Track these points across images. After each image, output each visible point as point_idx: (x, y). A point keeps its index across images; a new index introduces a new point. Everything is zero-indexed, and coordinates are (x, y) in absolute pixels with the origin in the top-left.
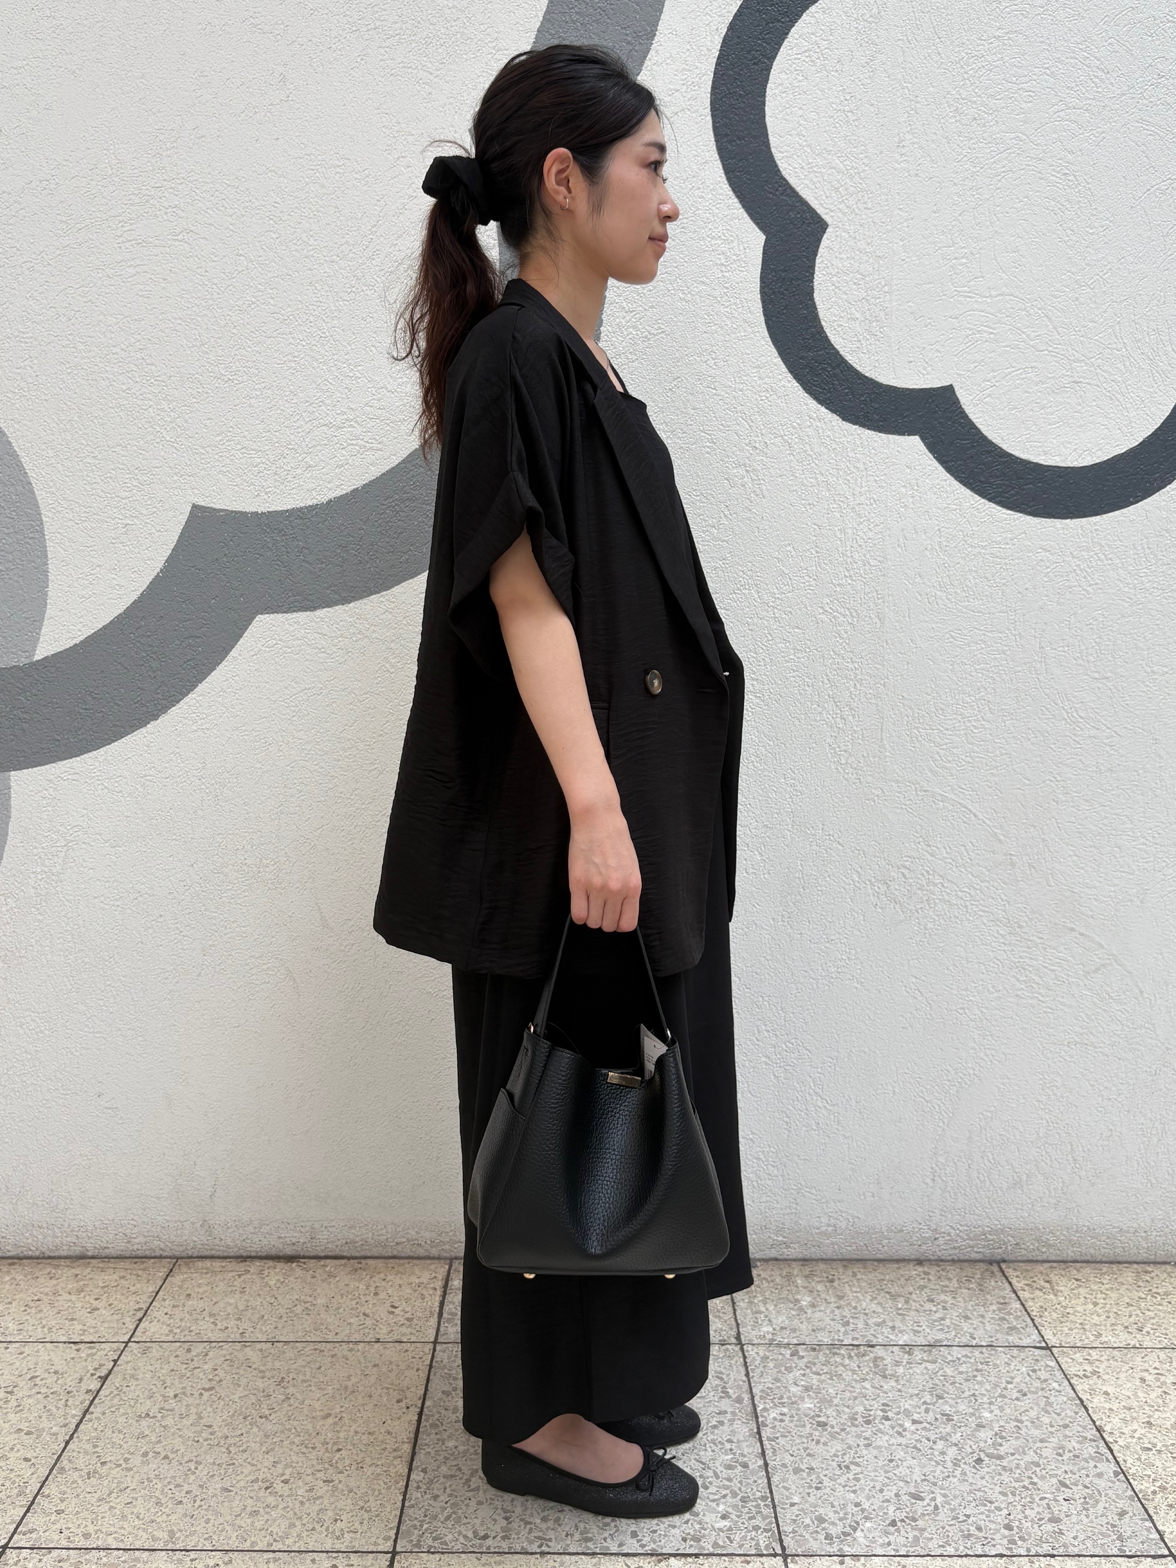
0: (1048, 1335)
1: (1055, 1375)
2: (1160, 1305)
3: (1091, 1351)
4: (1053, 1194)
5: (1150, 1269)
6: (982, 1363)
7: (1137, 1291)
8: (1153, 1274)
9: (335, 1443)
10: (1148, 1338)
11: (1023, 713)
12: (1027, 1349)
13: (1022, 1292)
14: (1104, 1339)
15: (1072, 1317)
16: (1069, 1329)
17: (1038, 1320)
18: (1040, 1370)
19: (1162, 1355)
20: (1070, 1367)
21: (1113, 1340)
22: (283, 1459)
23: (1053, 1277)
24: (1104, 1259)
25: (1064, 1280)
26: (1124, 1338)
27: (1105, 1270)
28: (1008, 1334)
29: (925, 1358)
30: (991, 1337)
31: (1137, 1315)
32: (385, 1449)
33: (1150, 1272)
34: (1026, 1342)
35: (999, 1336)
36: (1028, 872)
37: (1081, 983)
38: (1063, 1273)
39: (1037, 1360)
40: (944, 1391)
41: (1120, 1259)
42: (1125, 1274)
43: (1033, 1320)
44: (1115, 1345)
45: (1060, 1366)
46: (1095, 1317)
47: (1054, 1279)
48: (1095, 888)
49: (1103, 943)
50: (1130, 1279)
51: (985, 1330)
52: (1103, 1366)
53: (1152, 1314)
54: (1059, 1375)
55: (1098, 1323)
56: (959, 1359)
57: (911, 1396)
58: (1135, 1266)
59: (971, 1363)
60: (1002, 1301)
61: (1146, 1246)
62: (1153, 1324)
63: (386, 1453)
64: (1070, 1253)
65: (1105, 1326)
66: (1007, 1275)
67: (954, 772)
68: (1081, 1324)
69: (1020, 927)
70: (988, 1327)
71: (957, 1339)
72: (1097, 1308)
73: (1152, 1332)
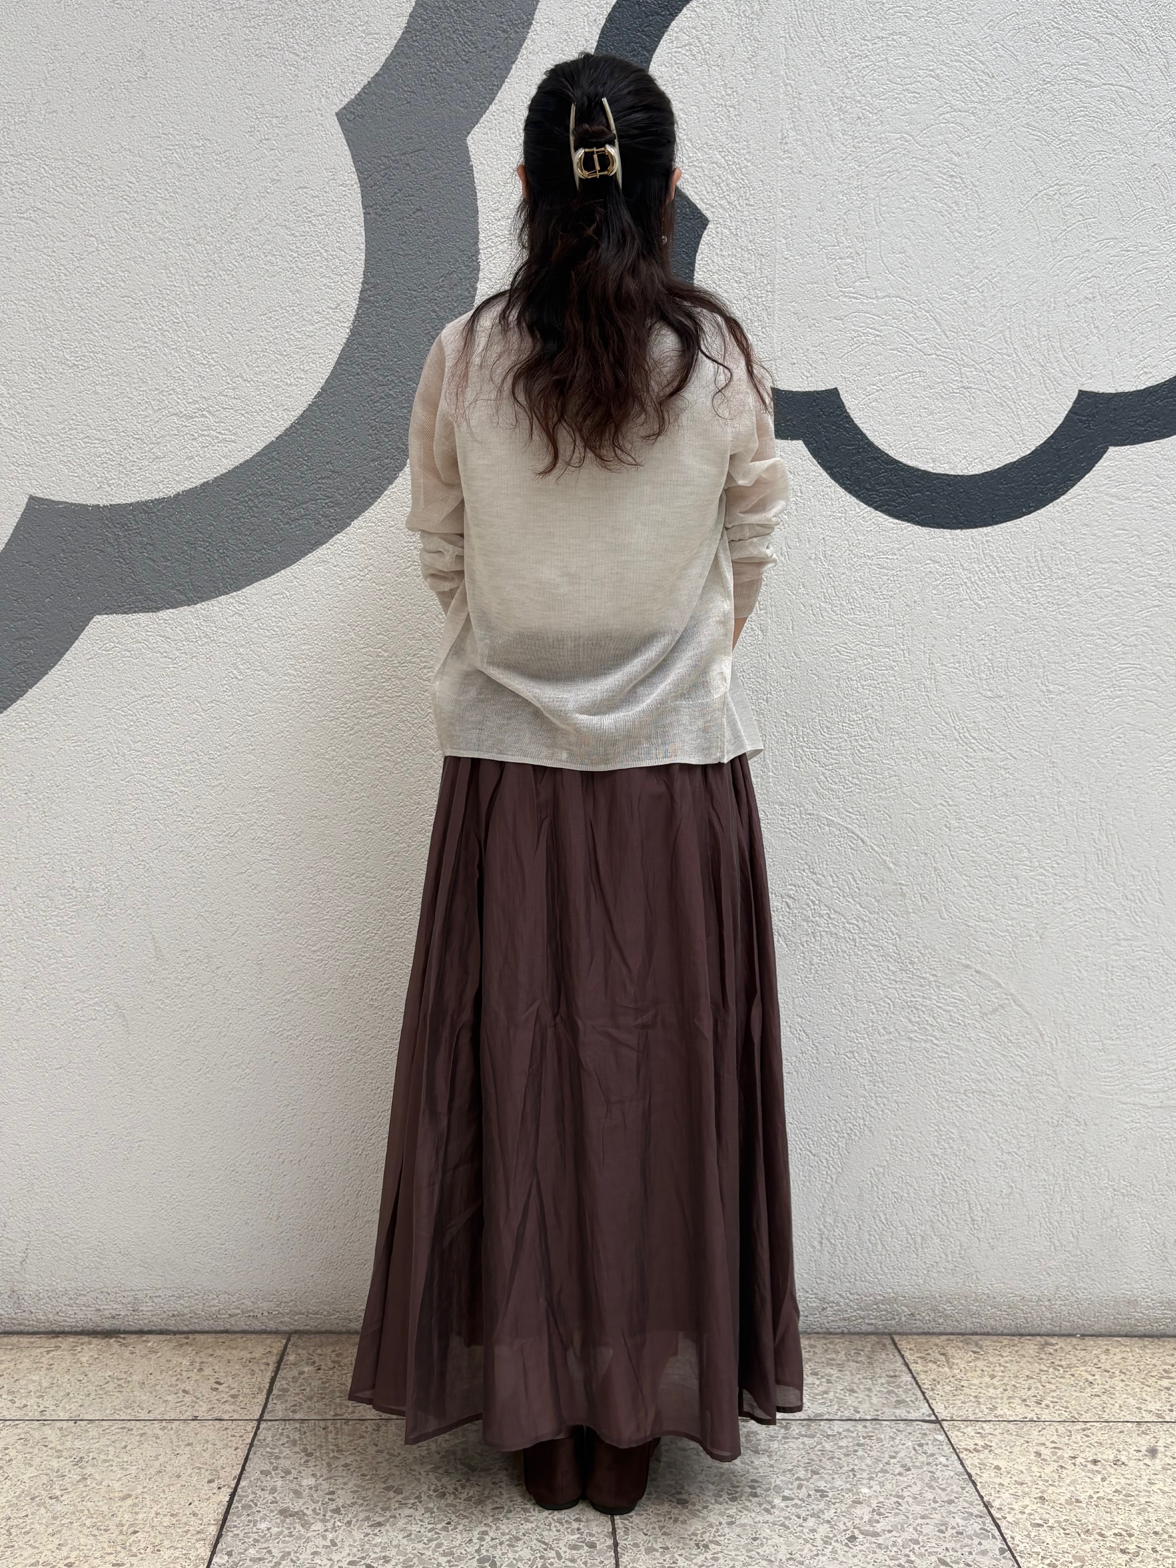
0: (939, 1408)
1: (943, 1450)
2: (1062, 1377)
3: (984, 1425)
4: (950, 1258)
5: (1054, 1342)
6: (864, 1438)
7: (1039, 1363)
8: (1057, 1347)
9: (132, 1525)
10: (1047, 1411)
11: (912, 732)
12: (914, 1423)
13: (914, 1365)
14: (999, 1412)
15: (966, 1390)
16: (963, 1403)
17: (929, 1394)
18: (927, 1444)
19: (1061, 1428)
20: (960, 1441)
21: (1008, 1413)
22: (69, 1542)
23: (950, 1351)
24: (1005, 1331)
25: (961, 1353)
26: (1021, 1411)
27: (1005, 1342)
28: (895, 1407)
29: (803, 1433)
30: (877, 1411)
31: (1037, 1388)
32: (187, 1532)
33: (1053, 1345)
34: (913, 1415)
35: (886, 1409)
36: (920, 904)
37: (977, 1025)
38: (961, 1344)
39: (925, 1434)
40: (821, 1466)
41: (1023, 1331)
42: (1027, 1347)
43: (923, 1393)
44: (1011, 1419)
45: (949, 1440)
46: (991, 1390)
47: (950, 1352)
48: (991, 921)
49: (1000, 982)
50: (1031, 1351)
51: (871, 1404)
52: (996, 1440)
53: (1054, 1387)
54: (947, 1449)
55: (994, 1396)
56: (840, 1434)
57: (784, 1472)
58: (1039, 1338)
59: (853, 1437)
60: (892, 1374)
61: (1050, 1316)
62: (1053, 1397)
63: (189, 1536)
64: (968, 1325)
65: (1002, 1398)
66: (900, 1347)
67: (840, 794)
68: (976, 1397)
69: (912, 963)
70: (875, 1400)
71: (839, 1413)
72: (995, 1381)
73: (1051, 1405)
